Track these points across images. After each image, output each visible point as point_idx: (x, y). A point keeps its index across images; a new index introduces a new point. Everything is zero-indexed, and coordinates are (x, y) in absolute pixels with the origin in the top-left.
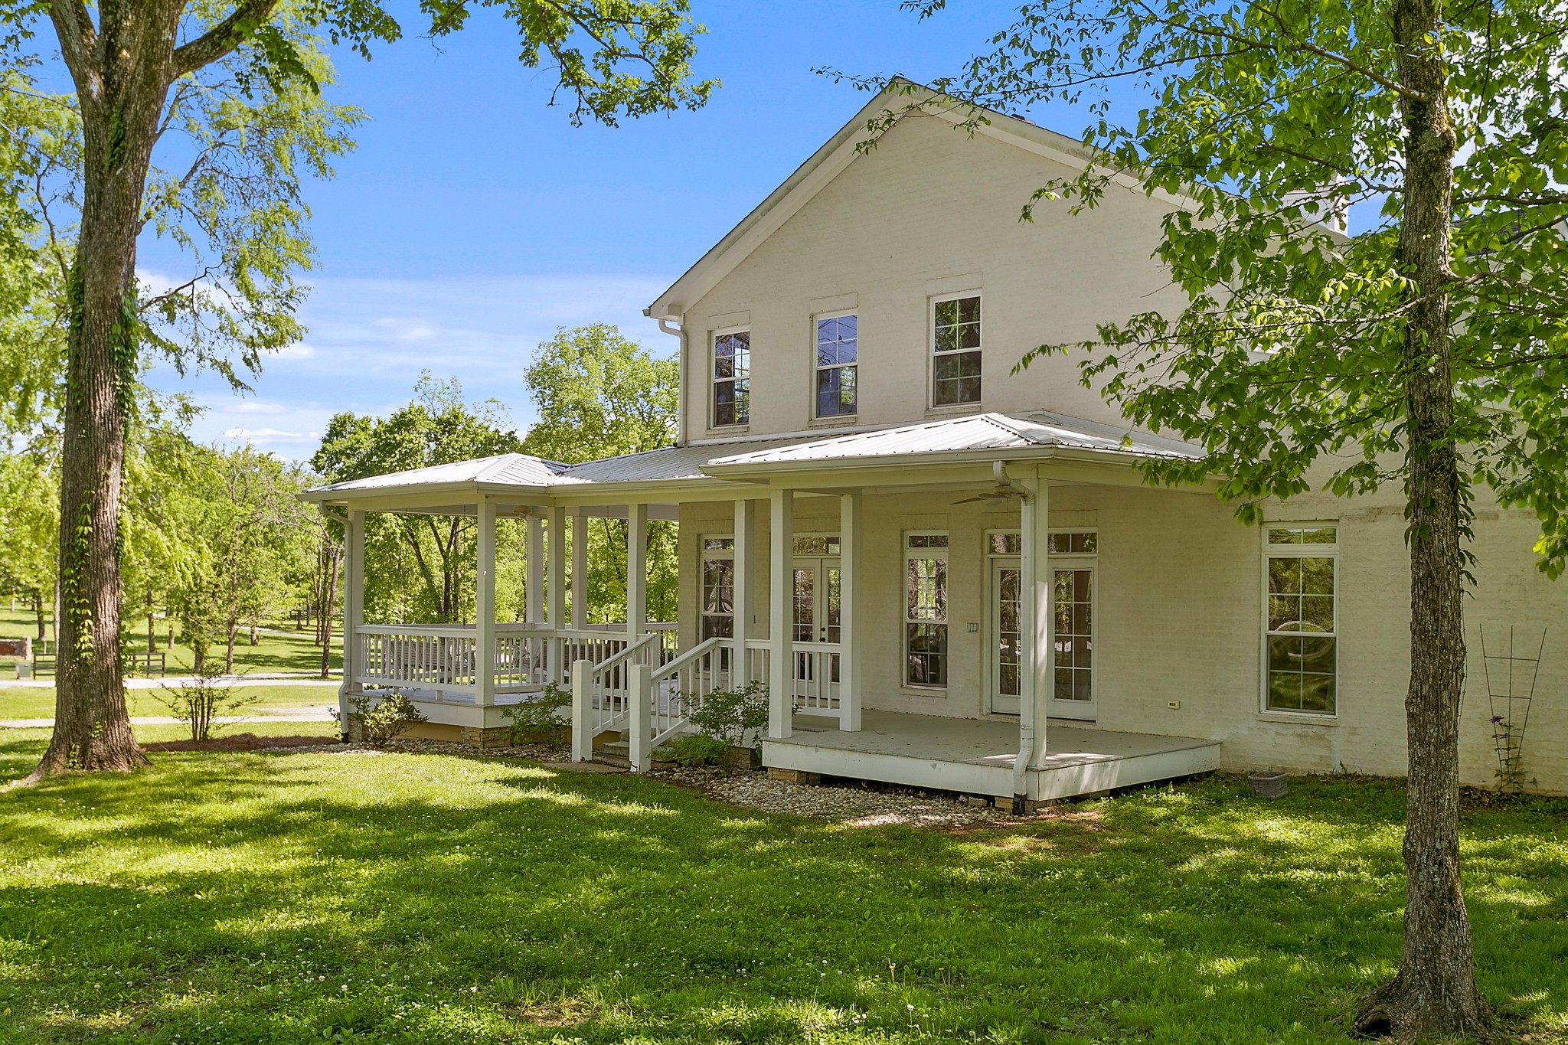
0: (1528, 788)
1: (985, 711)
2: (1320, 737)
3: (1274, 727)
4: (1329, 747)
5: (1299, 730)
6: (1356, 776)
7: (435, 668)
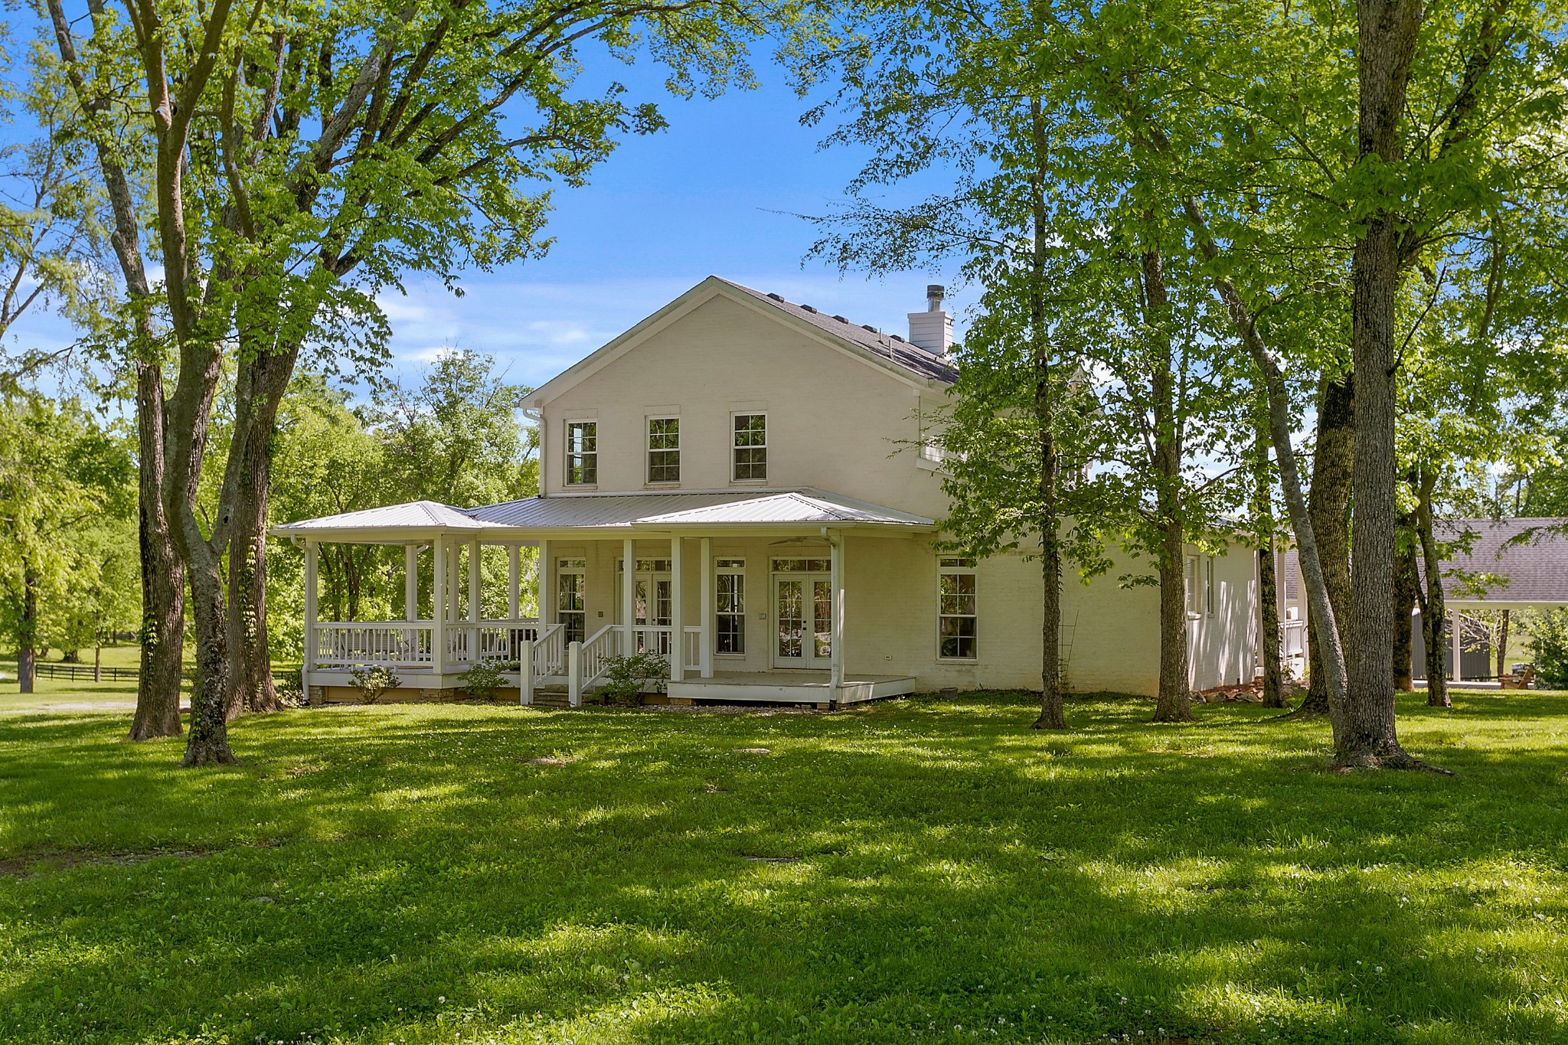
0: (1071, 691)
1: (771, 667)
2: (969, 671)
3: (945, 667)
4: (974, 676)
5: (958, 668)
6: (987, 690)
7: (378, 651)
